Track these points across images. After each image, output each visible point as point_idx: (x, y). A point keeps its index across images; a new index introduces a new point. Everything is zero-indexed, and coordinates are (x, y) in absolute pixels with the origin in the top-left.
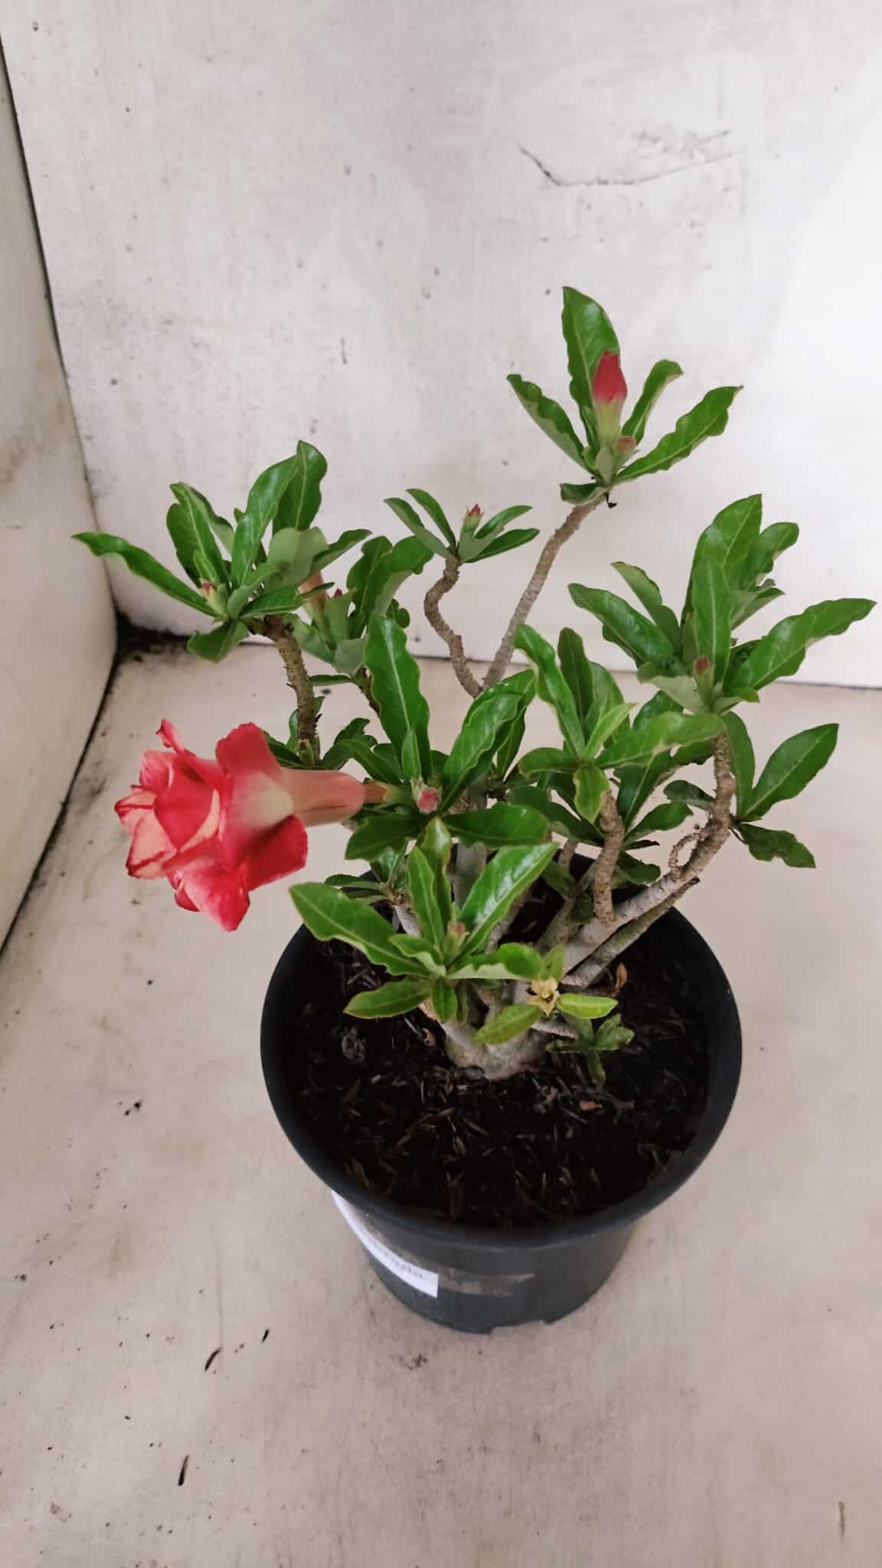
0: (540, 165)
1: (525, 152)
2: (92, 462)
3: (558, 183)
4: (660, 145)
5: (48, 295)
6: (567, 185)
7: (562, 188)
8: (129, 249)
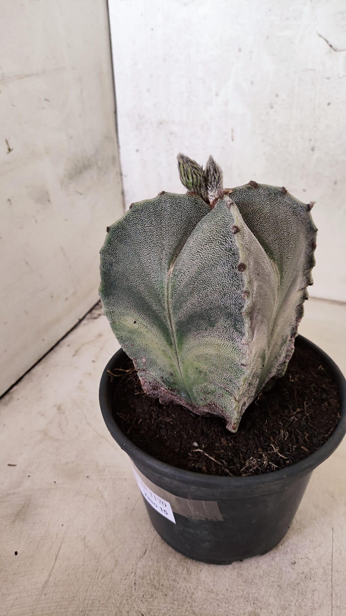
0: (327, 42)
1: (320, 36)
2: (126, 187)
3: (335, 50)
5: (115, 112)
6: (340, 51)
7: (337, 53)
8: (148, 90)
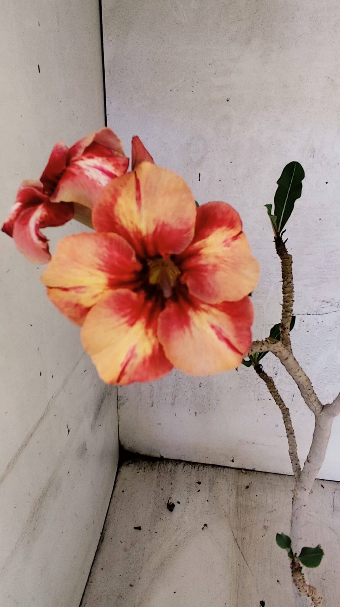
4: (330, 304)
